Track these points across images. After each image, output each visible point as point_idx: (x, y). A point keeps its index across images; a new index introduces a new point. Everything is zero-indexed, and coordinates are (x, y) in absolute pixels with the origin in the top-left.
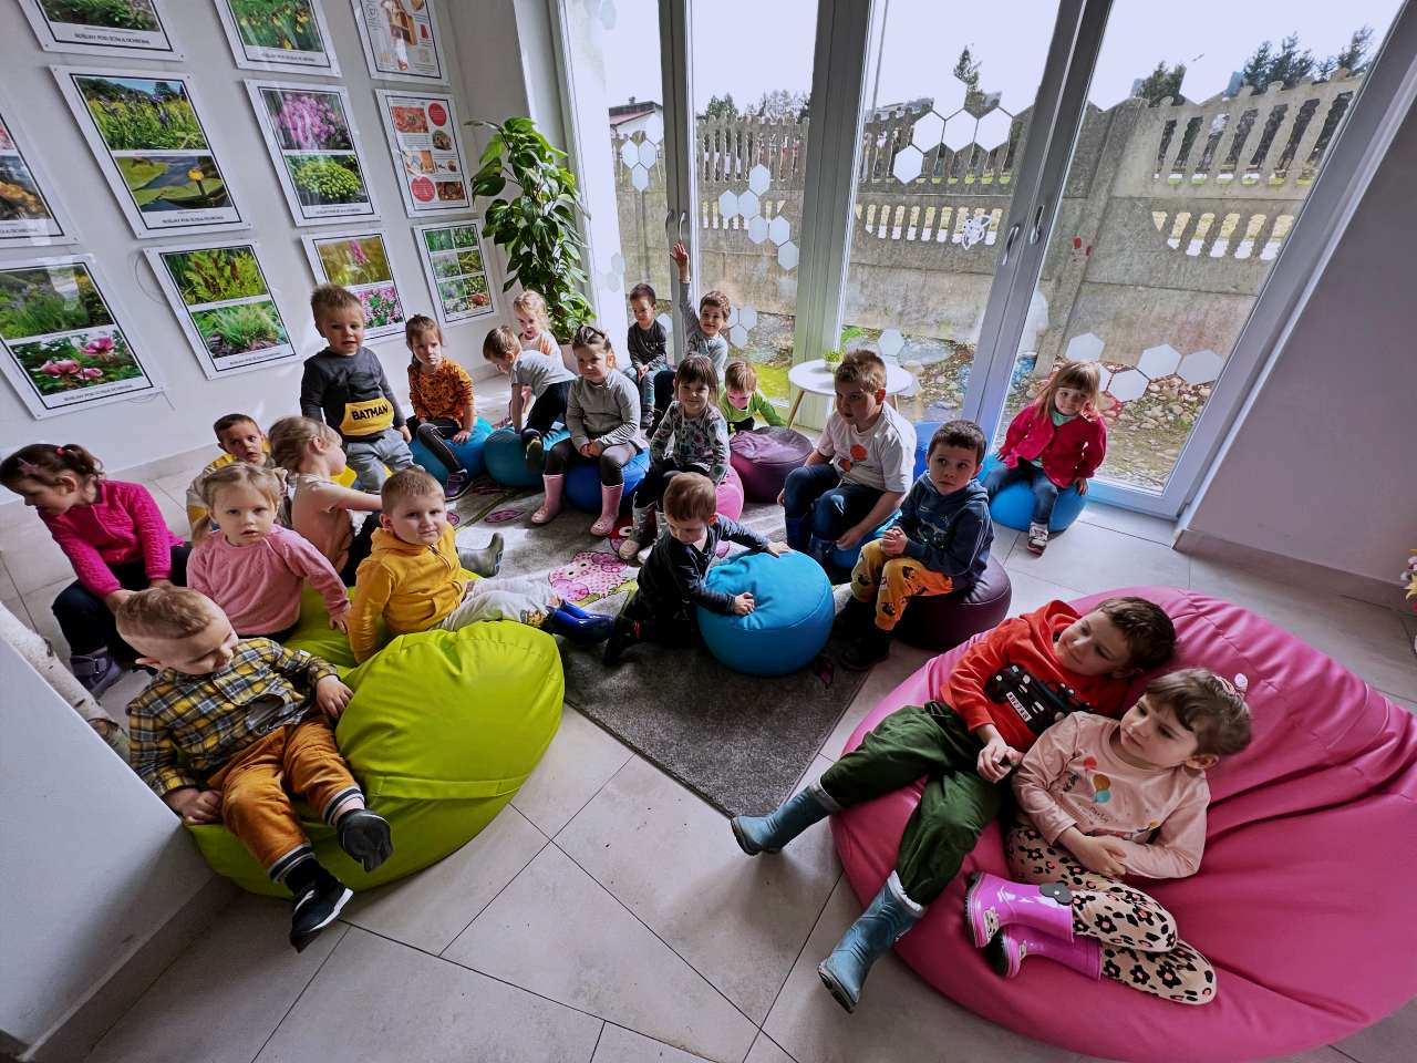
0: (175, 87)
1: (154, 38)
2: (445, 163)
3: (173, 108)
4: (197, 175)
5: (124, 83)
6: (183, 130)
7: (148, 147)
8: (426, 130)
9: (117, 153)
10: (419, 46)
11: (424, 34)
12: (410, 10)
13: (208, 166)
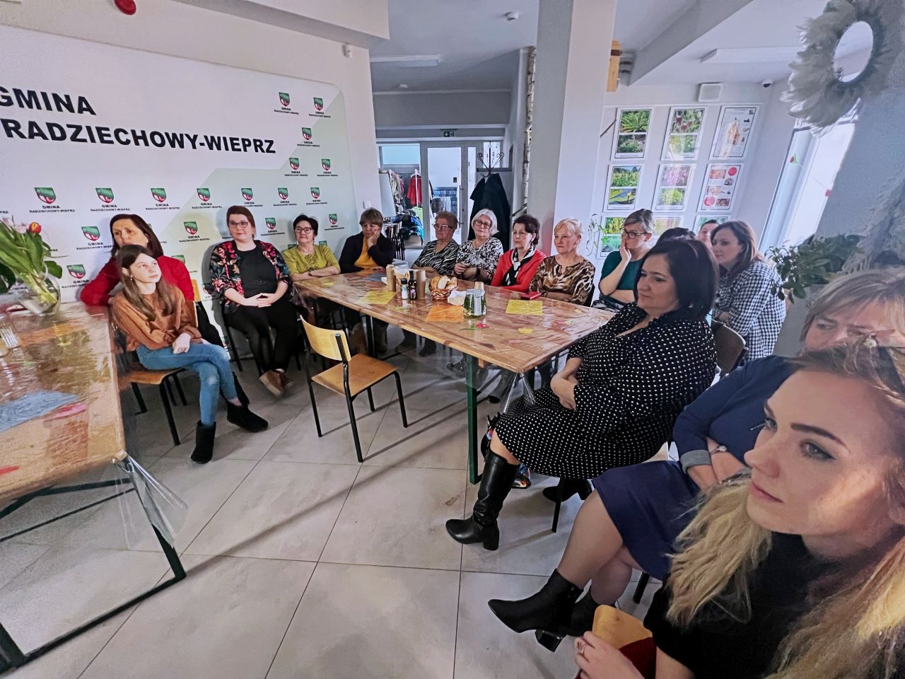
0: (638, 168)
1: (640, 154)
2: (726, 191)
3: (634, 175)
4: (629, 194)
5: (625, 168)
6: (633, 180)
7: (621, 186)
8: (724, 177)
9: (612, 188)
10: (738, 145)
11: (743, 140)
12: (741, 132)
13: (634, 191)
